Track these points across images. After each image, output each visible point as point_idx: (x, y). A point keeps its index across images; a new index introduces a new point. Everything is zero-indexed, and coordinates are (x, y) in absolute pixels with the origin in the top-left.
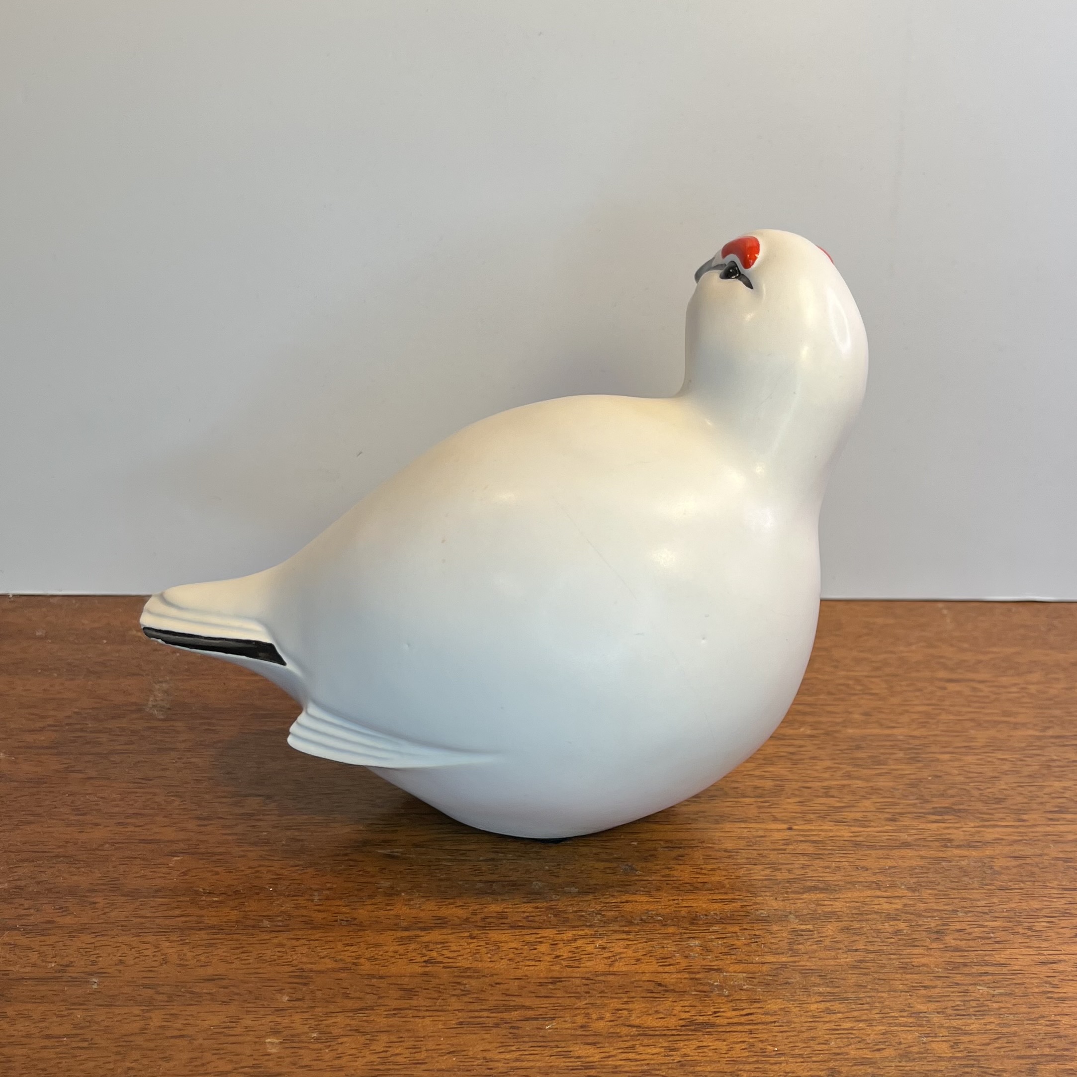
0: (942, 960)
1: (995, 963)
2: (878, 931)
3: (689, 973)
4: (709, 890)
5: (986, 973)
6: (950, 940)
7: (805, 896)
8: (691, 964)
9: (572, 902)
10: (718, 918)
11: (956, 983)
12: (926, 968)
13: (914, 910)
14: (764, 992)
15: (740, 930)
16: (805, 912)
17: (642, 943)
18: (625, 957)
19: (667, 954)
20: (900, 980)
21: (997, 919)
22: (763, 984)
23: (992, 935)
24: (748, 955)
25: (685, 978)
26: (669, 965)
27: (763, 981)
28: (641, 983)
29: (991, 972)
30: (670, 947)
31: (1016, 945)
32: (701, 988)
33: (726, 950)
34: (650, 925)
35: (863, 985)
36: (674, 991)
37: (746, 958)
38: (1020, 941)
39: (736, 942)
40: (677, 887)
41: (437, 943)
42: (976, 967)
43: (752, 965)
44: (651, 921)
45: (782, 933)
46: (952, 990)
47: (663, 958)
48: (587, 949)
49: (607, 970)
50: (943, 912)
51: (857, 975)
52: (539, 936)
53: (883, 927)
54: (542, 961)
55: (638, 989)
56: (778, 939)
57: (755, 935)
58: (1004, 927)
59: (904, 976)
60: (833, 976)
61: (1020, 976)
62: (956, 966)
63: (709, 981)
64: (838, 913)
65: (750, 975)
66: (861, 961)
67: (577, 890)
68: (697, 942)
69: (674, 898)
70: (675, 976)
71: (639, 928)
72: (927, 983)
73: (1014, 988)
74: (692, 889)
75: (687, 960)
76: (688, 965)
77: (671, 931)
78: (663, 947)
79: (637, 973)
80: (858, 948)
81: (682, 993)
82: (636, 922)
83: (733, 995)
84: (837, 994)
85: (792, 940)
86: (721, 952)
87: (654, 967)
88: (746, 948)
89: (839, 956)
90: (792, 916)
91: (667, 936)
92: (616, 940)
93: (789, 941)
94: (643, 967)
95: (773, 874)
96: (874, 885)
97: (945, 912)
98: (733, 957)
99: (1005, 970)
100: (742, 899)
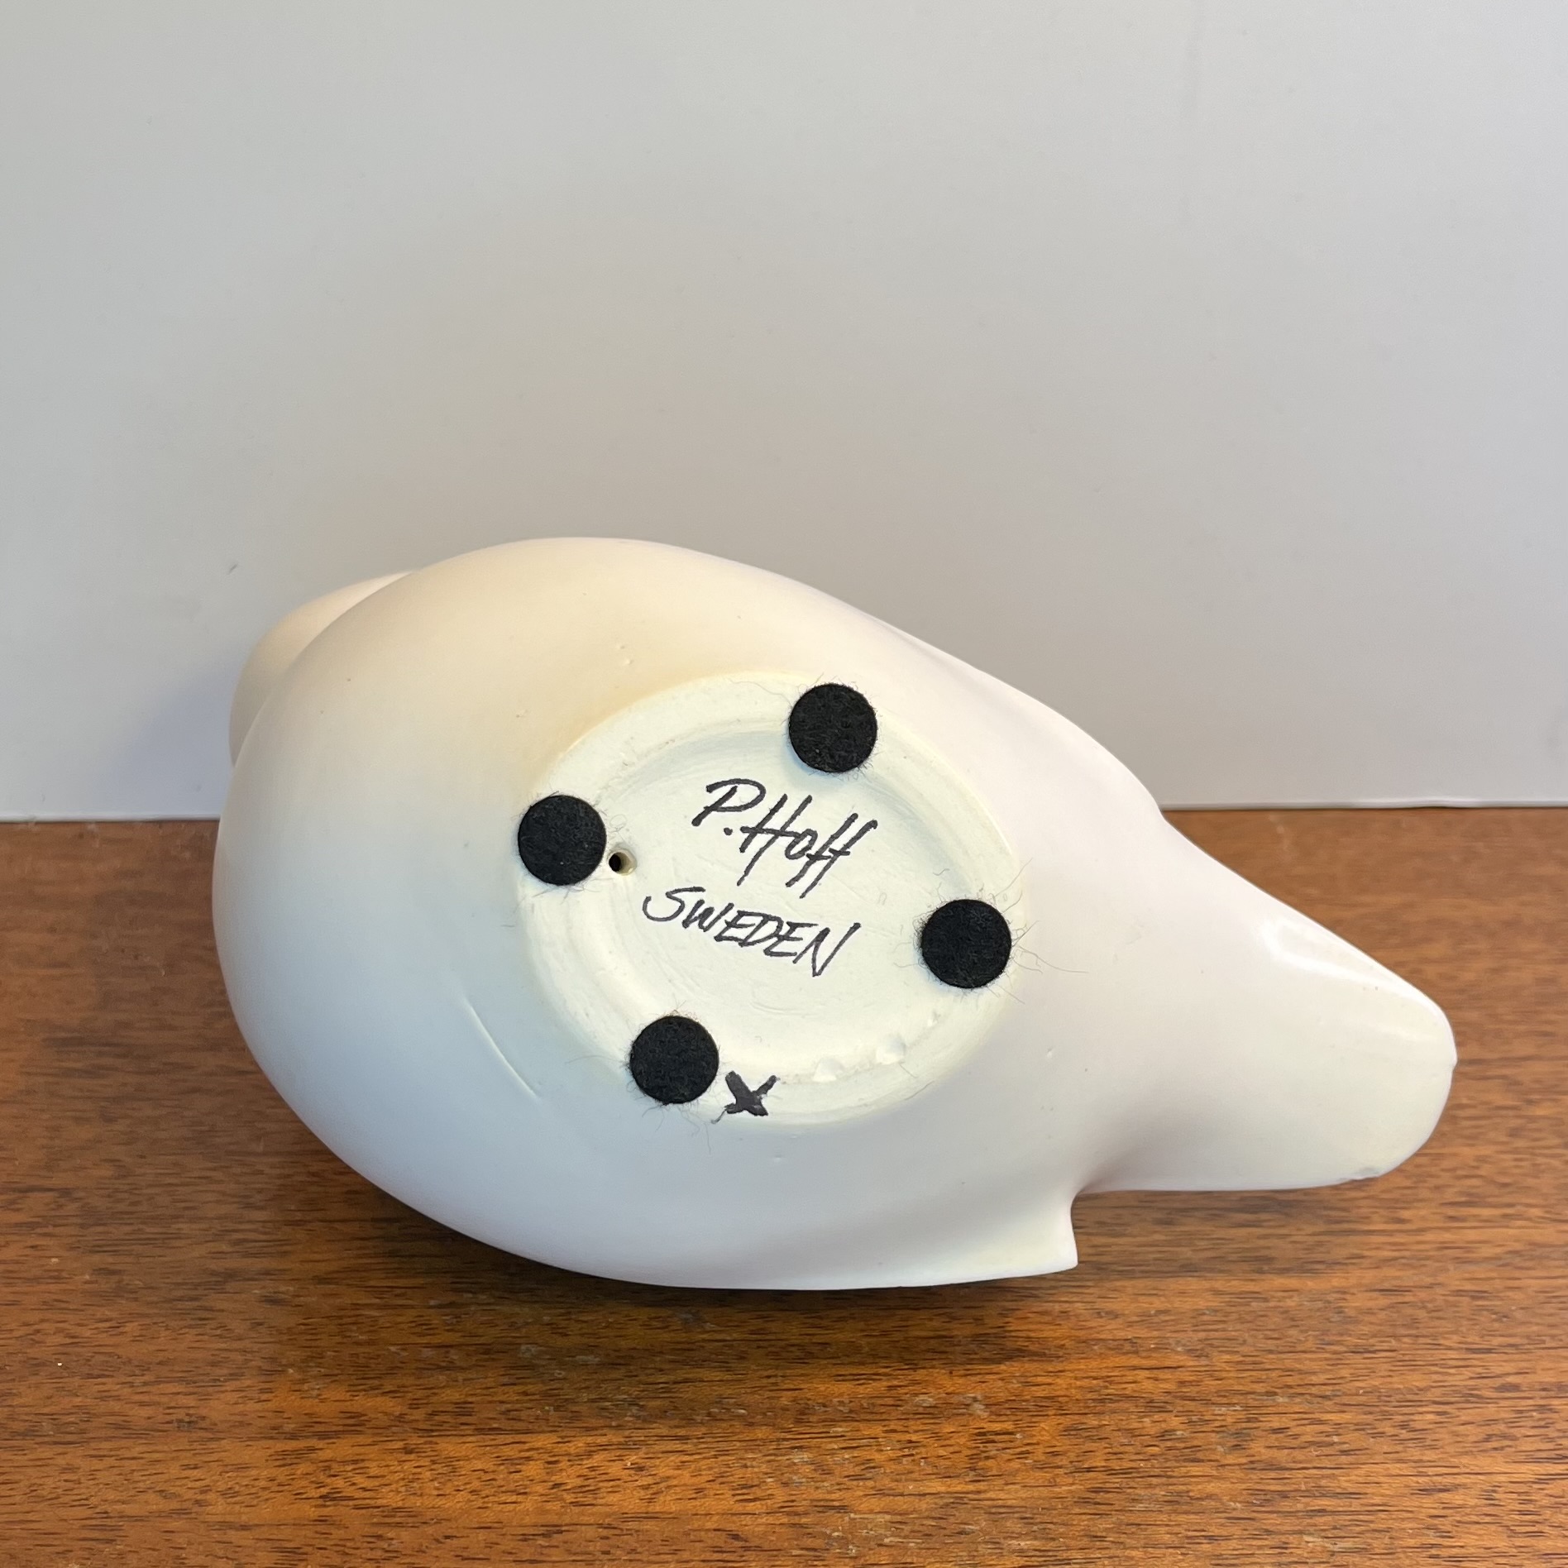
0: (1244, 1486)
1: (1339, 1490)
2: (1132, 1433)
3: (788, 1514)
4: (833, 1358)
5: (1322, 1512)
6: (1259, 1449)
7: (1003, 1367)
8: (793, 1498)
9: (588, 1383)
10: (845, 1410)
11: (1267, 1531)
12: (1213, 1503)
13: (1198, 1392)
14: (920, 1549)
15: (886, 1432)
16: (1002, 1396)
17: (709, 1458)
18: (676, 1486)
19: (752, 1479)
20: (1167, 1525)
21: (1345, 1408)
22: (920, 1534)
23: (1336, 1439)
24: (897, 1481)
25: (781, 1524)
26: (754, 1500)
27: (921, 1528)
28: (703, 1533)
29: (1329, 1508)
30: (758, 1466)
31: (1378, 1458)
32: (809, 1542)
33: (857, 1470)
34: (724, 1425)
35: (1099, 1534)
36: (759, 1548)
37: (893, 1485)
38: (1386, 1449)
39: (877, 1456)
40: (777, 1353)
41: (344, 1462)
42: (1303, 1500)
43: (901, 1498)
44: (725, 1417)
45: (959, 1437)
46: (1259, 1543)
47: (744, 1487)
48: (609, 1471)
49: (644, 1510)
50: (1249, 1396)
51: (1089, 1517)
52: (526, 1446)
53: (1140, 1425)
54: (530, 1493)
55: (697, 1544)
56: (951, 1449)
57: (910, 1442)
58: (1356, 1424)
59: (1173, 1517)
60: (1046, 1519)
61: (1382, 1515)
62: (1268, 1497)
63: (823, 1530)
64: (1060, 1399)
65: (899, 1518)
66: (1097, 1491)
67: (597, 1359)
68: (806, 1456)
69: (769, 1372)
70: (764, 1520)
71: (704, 1430)
72: (1214, 1531)
73: (1372, 1539)
74: (802, 1355)
75: (787, 1489)
76: (786, 1499)
77: (760, 1436)
78: (746, 1466)
79: (697, 1514)
80: (1094, 1465)
81: (775, 1553)
82: (699, 1418)
83: (865, 1556)
84: (1050, 1554)
85: (975, 1452)
86: (846, 1473)
87: (729, 1502)
88: (893, 1466)
89: (1058, 1480)
90: (976, 1405)
91: (754, 1445)
92: (663, 1452)
93: (969, 1452)
94: (708, 1503)
95: (947, 1325)
96: (1128, 1347)
97: (1253, 1396)
98: (870, 1483)
99: (1356, 1505)
100: (890, 1375)
